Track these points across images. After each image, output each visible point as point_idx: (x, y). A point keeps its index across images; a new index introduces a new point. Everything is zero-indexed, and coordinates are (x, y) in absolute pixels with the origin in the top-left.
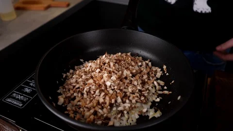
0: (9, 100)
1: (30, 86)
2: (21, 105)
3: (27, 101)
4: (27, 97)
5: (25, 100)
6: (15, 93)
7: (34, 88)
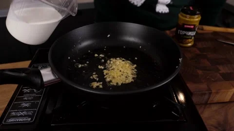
0: (11, 120)
1: (25, 100)
2: (30, 119)
3: (33, 114)
4: (30, 111)
5: (30, 113)
6: (13, 112)
7: (31, 100)
